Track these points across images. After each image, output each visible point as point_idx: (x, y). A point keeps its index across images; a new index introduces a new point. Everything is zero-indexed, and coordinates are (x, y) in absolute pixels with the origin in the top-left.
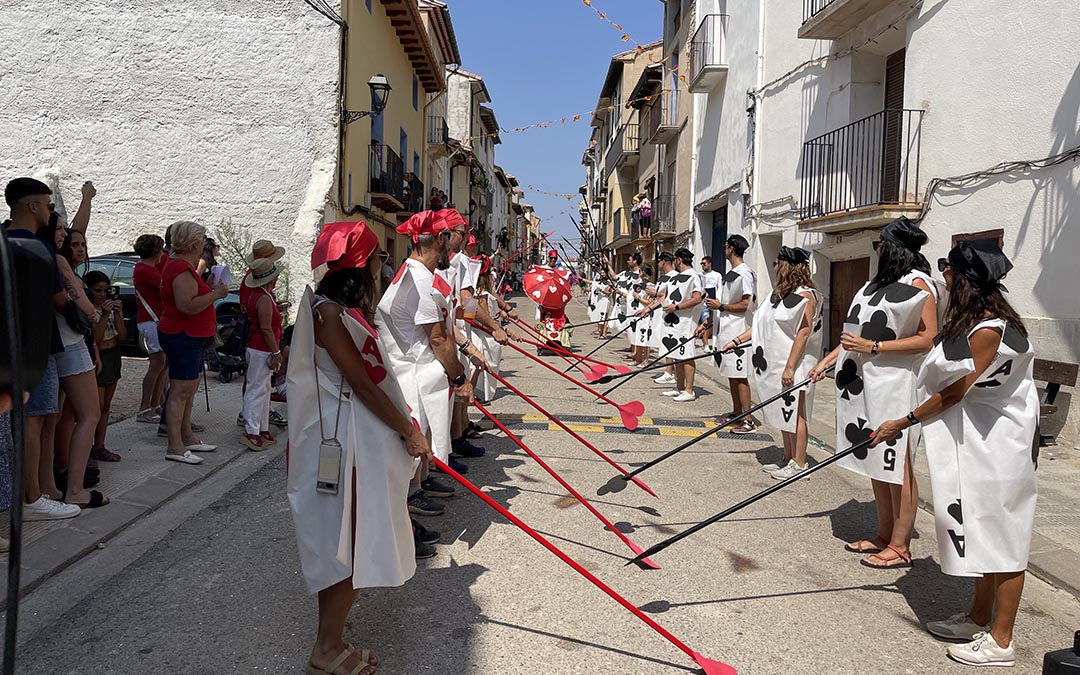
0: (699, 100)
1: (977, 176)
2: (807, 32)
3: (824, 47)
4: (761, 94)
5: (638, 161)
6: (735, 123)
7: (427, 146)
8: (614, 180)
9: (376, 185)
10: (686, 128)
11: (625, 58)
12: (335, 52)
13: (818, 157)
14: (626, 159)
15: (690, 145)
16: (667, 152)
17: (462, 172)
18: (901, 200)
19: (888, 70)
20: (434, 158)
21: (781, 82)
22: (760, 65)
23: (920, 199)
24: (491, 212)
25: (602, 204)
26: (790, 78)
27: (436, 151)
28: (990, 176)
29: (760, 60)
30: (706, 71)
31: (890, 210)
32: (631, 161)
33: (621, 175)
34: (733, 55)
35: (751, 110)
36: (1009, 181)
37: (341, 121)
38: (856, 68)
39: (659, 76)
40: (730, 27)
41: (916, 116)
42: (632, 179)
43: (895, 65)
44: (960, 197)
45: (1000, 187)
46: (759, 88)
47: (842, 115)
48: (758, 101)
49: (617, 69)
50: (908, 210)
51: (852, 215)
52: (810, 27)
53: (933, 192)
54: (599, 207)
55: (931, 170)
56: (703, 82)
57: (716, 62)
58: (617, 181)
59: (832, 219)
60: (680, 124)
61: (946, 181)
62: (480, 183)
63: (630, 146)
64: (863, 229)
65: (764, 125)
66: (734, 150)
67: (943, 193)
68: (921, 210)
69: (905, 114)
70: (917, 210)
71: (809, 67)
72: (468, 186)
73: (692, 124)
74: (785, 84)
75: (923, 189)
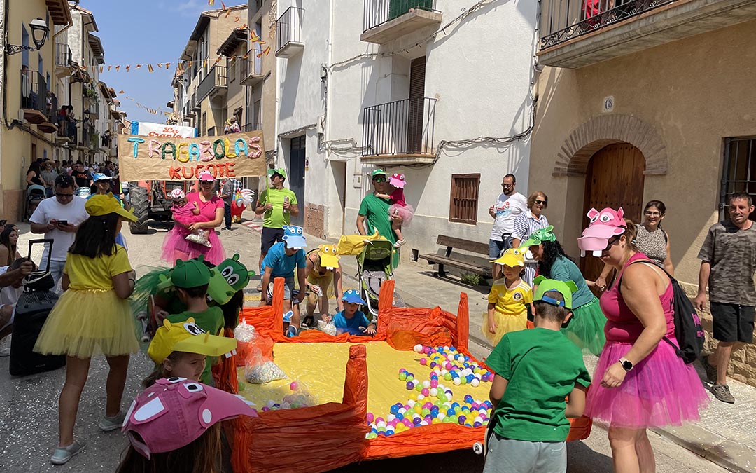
0: (281, 63)
1: (467, 142)
3: (374, 48)
4: (331, 69)
5: (227, 92)
6: (310, 84)
7: (55, 67)
8: (207, 105)
9: (26, 102)
10: (269, 78)
11: (211, 14)
13: (371, 115)
14: (218, 91)
15: (274, 91)
16: (253, 92)
17: (77, 86)
18: (423, 150)
19: (412, 68)
20: (60, 76)
21: (345, 64)
22: (330, 50)
23: (435, 151)
24: (98, 119)
25: (192, 119)
26: (352, 62)
27: (63, 71)
28: (474, 143)
29: (330, 46)
30: (289, 45)
31: (419, 157)
32: (221, 93)
33: (213, 102)
34: (308, 37)
35: (324, 78)
36: (484, 147)
37: (5, 52)
38: (395, 65)
39: (246, 36)
40: (305, 19)
41: (432, 101)
42: (221, 106)
43: (417, 69)
44: (458, 153)
45: (479, 149)
46: (330, 65)
47: (385, 94)
48: (329, 74)
49: (204, 23)
50: (428, 158)
51: (395, 158)
52: (368, 36)
53: (441, 148)
54: (190, 121)
55: (440, 136)
56: (286, 52)
57: (292, 39)
58: (209, 106)
59: (383, 158)
60: (264, 74)
61: (449, 143)
62: (92, 95)
63: (220, 82)
64: (400, 165)
65: (334, 90)
66: (310, 102)
67: (447, 149)
68: (435, 158)
69: (426, 101)
70: (433, 158)
71: (365, 60)
72: (81, 98)
73: (275, 77)
74: (348, 66)
75: (436, 146)
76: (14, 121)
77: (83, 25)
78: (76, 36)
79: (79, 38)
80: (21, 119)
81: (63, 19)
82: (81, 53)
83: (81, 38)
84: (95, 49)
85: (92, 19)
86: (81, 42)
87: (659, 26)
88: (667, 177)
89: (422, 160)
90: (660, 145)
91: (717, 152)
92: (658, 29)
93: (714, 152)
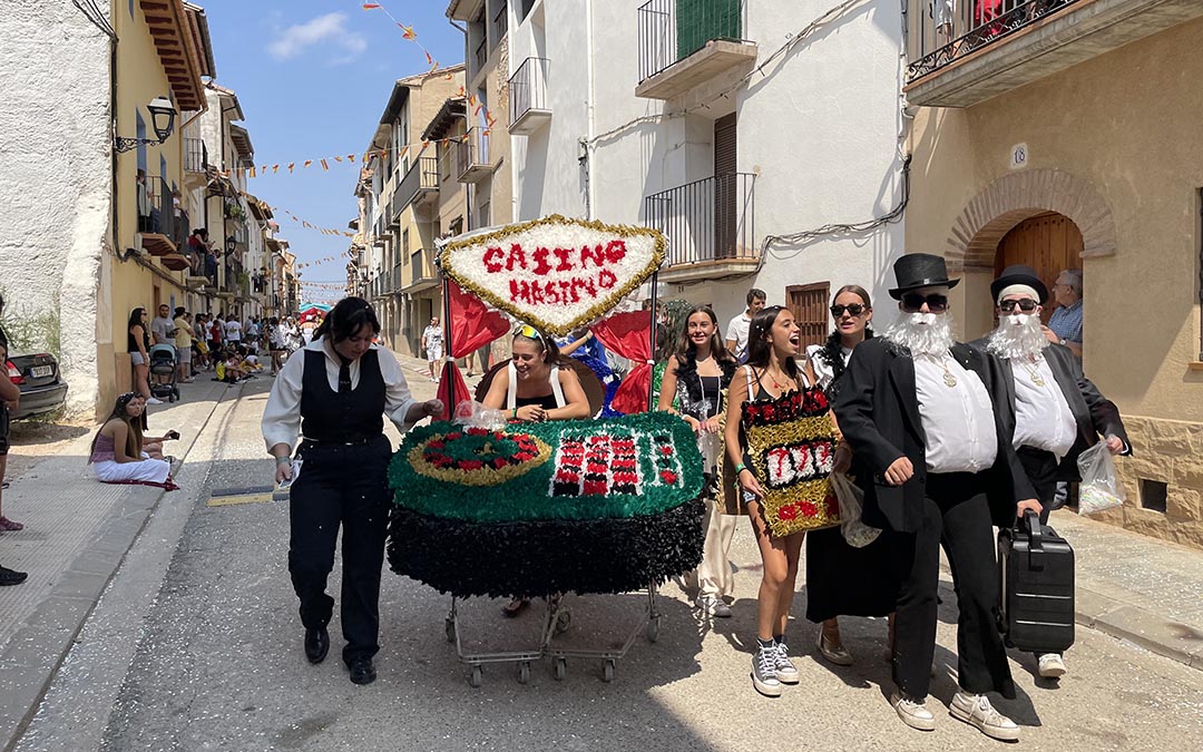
0: (518, 143)
1: (806, 235)
2: (645, 91)
3: (657, 106)
4: (594, 145)
5: (438, 196)
6: (564, 170)
7: (184, 173)
8: (409, 218)
9: (144, 224)
10: (501, 168)
11: (411, 83)
12: (105, 68)
13: (657, 205)
14: (424, 195)
15: (509, 189)
16: (477, 192)
17: (215, 202)
18: (739, 253)
19: (716, 133)
20: (190, 187)
21: (613, 135)
22: (590, 116)
23: (757, 254)
24: (247, 250)
25: (387, 242)
26: (624, 131)
27: (194, 179)
28: (817, 235)
29: (590, 110)
30: (530, 114)
31: (733, 263)
32: (428, 198)
33: (418, 212)
34: (556, 101)
35: (583, 160)
36: (833, 239)
37: (114, 150)
38: (689, 129)
39: (463, 109)
40: (552, 73)
41: (750, 178)
42: (431, 218)
43: (725, 131)
44: (791, 252)
45: (826, 244)
46: (591, 138)
47: (677, 174)
48: (590, 152)
49: (401, 96)
50: (747, 264)
51: (697, 268)
52: (647, 88)
53: (767, 246)
54: (383, 246)
55: (765, 228)
56: (525, 125)
57: (533, 106)
58: (413, 219)
59: (678, 270)
60: (493, 163)
61: (778, 239)
62: (237, 215)
63: (428, 182)
64: (704, 280)
65: (598, 176)
66: (564, 197)
67: (776, 248)
68: (757, 264)
69: (739, 178)
70: (754, 264)
71: (644, 125)
72: (222, 220)
73: (510, 166)
74: (619, 137)
75: (758, 245)
76: (129, 250)
77: (222, 111)
78: (212, 128)
79: (216, 131)
80: (139, 248)
81: (194, 102)
82: (220, 153)
83: (219, 130)
84: (241, 146)
85: (235, 101)
86: (219, 137)
87: (1083, 27)
88: (1118, 257)
89: (738, 268)
90: (1103, 210)
91: (1190, 211)
92: (1083, 32)
93: (1186, 212)
